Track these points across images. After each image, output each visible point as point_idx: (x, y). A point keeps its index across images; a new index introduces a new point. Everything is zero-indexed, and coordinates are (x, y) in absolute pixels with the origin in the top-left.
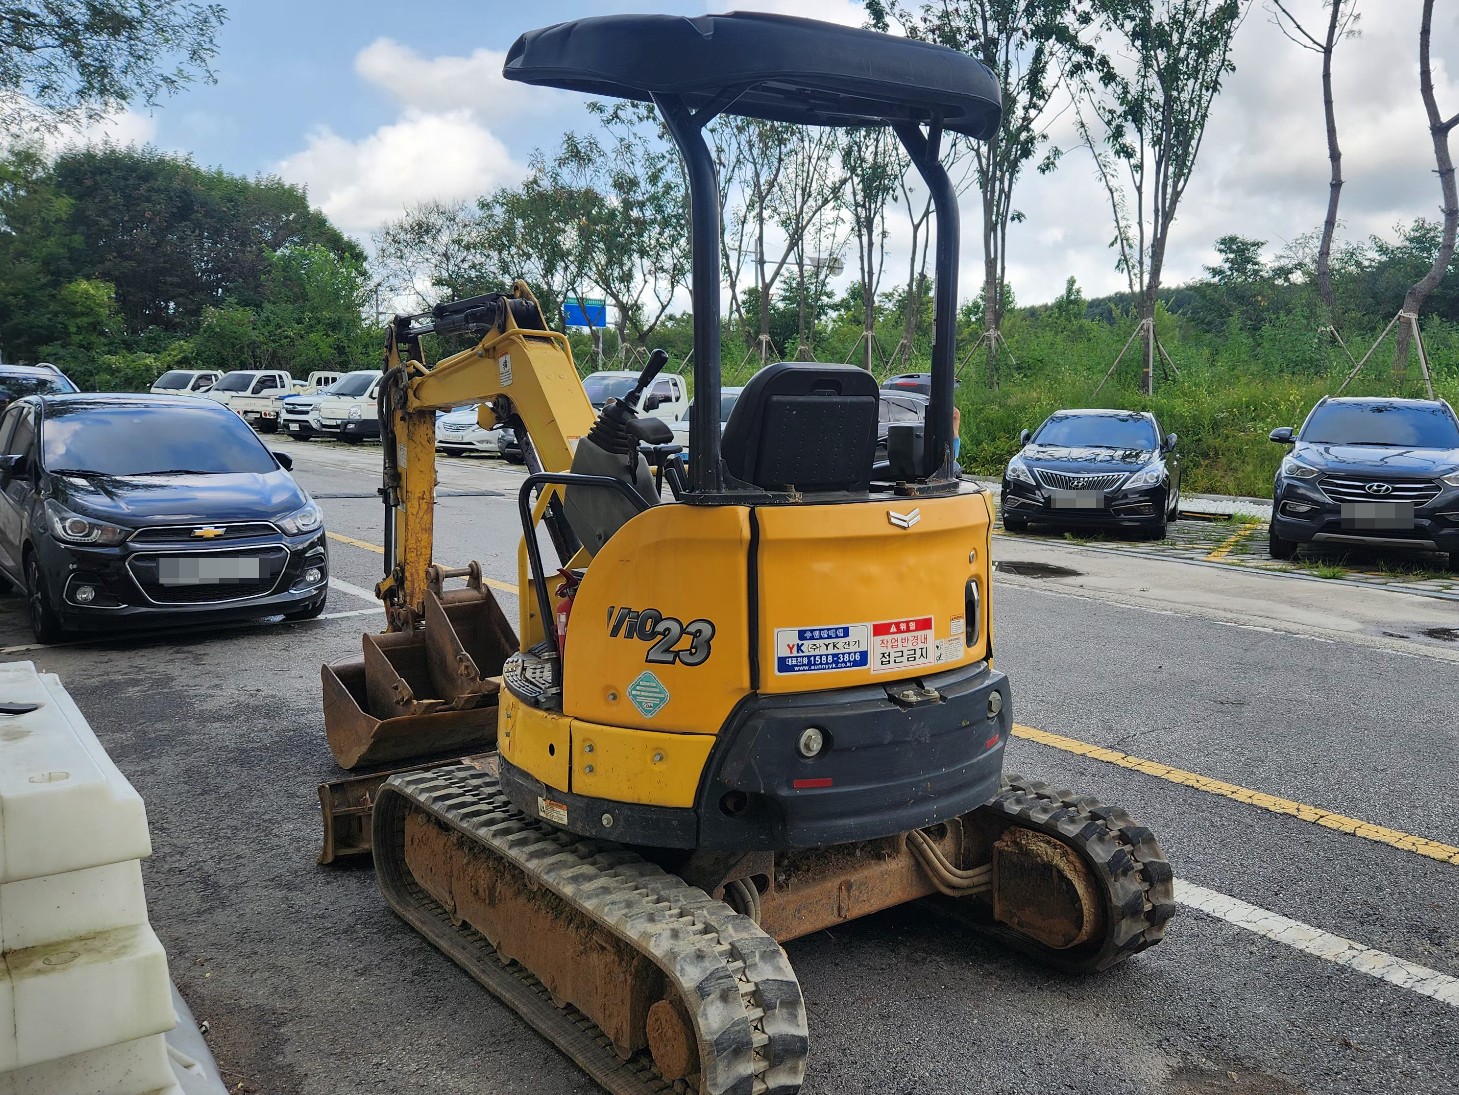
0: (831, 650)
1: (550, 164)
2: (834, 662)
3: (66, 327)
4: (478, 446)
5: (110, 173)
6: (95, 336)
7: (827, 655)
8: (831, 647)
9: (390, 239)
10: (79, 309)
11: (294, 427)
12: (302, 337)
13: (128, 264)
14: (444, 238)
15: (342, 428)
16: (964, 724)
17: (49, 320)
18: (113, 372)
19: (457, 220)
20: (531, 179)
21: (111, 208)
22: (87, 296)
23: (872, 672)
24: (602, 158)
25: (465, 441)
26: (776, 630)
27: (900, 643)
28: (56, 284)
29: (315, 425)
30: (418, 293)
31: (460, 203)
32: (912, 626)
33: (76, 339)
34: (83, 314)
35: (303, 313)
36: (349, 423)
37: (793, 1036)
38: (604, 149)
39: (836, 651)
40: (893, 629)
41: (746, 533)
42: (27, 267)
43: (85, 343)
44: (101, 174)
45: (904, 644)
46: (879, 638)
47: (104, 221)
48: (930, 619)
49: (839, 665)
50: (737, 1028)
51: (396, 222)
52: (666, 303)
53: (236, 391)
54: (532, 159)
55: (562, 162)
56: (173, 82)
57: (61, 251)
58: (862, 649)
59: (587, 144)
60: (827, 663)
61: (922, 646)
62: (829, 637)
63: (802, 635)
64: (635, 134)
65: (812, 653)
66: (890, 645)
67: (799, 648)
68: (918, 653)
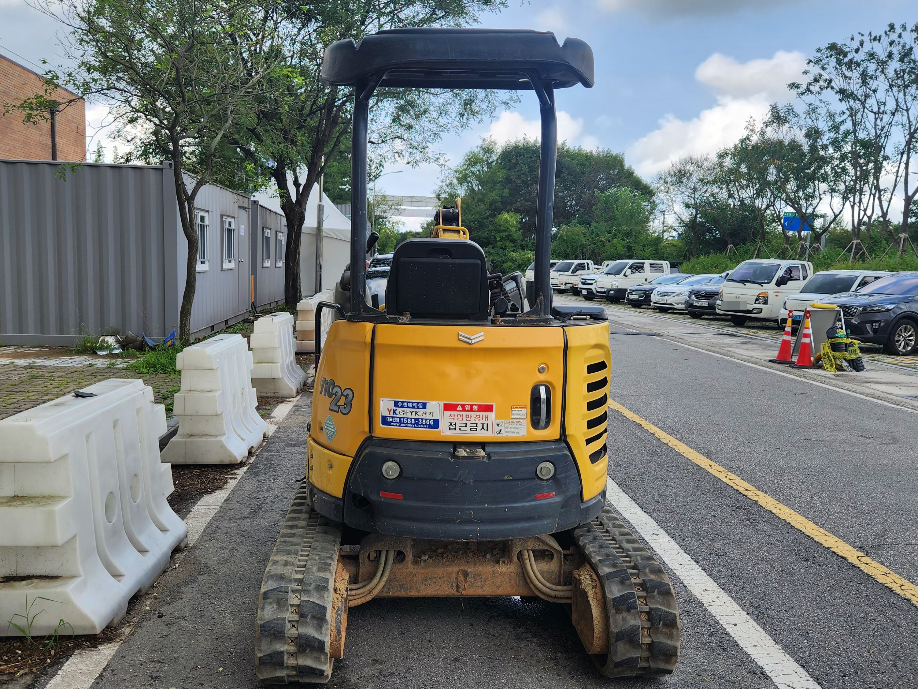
0: (414, 416)
1: (759, 126)
2: (415, 423)
3: (495, 238)
4: (676, 306)
5: (524, 156)
6: (508, 242)
7: (411, 419)
8: (414, 413)
9: (662, 181)
10: (502, 228)
11: (584, 292)
12: (609, 241)
13: (527, 203)
14: (694, 179)
15: (607, 293)
16: (506, 478)
17: (488, 234)
18: (513, 261)
19: (703, 167)
20: (745, 137)
21: (523, 174)
22: (507, 221)
23: (442, 434)
24: (796, 119)
25: (668, 302)
26: (382, 399)
27: (464, 418)
28: (493, 216)
29: (594, 291)
30: (675, 213)
31: (705, 156)
32: (475, 408)
33: (499, 244)
34: (504, 231)
35: (612, 227)
36: (611, 290)
37: (314, 638)
38: (798, 112)
39: (417, 417)
40: (459, 408)
41: (369, 339)
42: (482, 207)
43: (503, 246)
44: (520, 156)
45: (468, 419)
46: (447, 413)
47: (518, 181)
48: (492, 406)
49: (419, 426)
50: (277, 622)
51: (666, 171)
52: (838, 213)
53: (564, 271)
54: (747, 123)
55: (767, 124)
56: (507, 104)
57: (498, 198)
58: (436, 417)
59: (786, 110)
60: (411, 423)
61: (484, 422)
62: (413, 407)
63: (396, 404)
64: (821, 100)
65: (402, 416)
66: (456, 418)
67: (394, 412)
68: (480, 426)
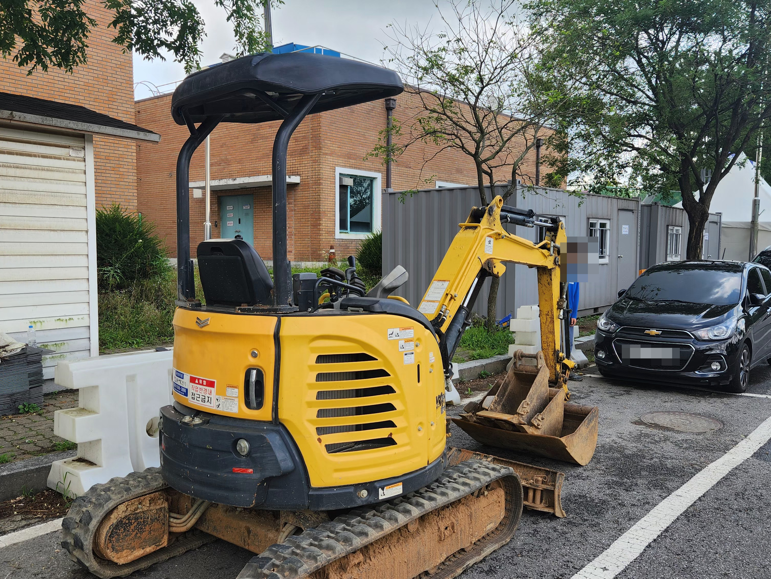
0: (180, 384)
2: (180, 390)
16: (207, 447)
23: (190, 401)
27: (199, 390)
32: (205, 383)
40: (197, 381)
45: (201, 392)
46: (192, 384)
48: (214, 382)
49: (181, 393)
58: (186, 387)
61: (209, 396)
62: (180, 377)
63: (176, 373)
66: (195, 389)
68: (207, 399)
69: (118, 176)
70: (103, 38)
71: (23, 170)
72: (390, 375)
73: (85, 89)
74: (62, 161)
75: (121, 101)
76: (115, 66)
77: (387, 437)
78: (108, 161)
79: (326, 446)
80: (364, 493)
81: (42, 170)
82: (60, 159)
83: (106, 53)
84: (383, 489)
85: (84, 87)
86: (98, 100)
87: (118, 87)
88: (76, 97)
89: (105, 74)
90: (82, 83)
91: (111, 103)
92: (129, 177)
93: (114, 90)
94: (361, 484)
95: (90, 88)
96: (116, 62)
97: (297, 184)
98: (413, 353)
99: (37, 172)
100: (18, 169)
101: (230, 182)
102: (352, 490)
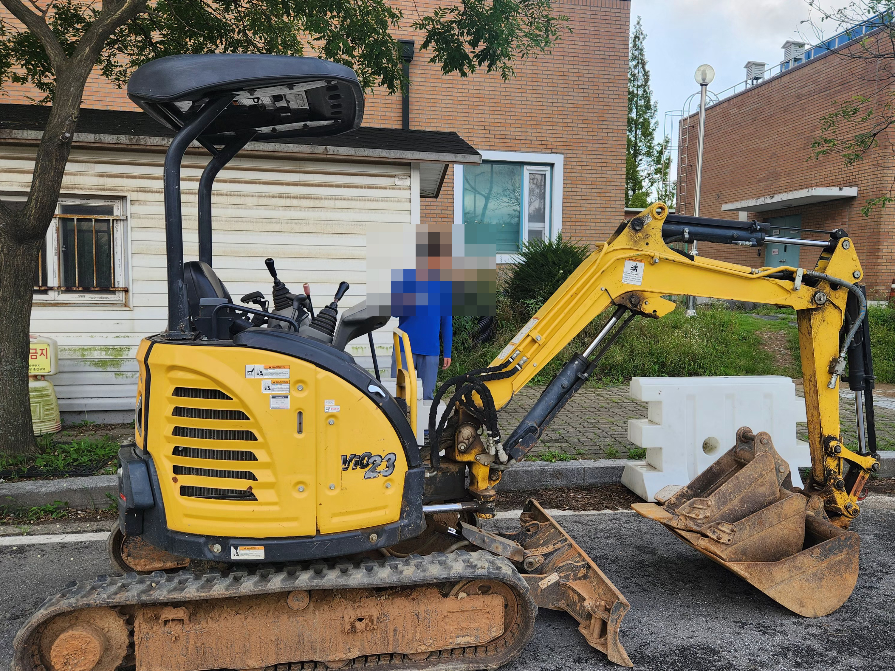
69: (604, 202)
70: (596, 52)
71: (349, 202)
72: (249, 419)
73: (573, 112)
74: (388, 191)
75: (612, 119)
76: (607, 81)
77: (245, 489)
78: (595, 187)
79: (182, 488)
80: (217, 548)
81: (368, 200)
82: (385, 188)
83: (599, 68)
84: (236, 548)
85: (573, 109)
86: (587, 122)
87: (610, 104)
88: (564, 121)
89: (596, 91)
90: (571, 106)
91: (601, 123)
92: (617, 202)
93: (605, 108)
94: (214, 537)
95: (579, 110)
96: (609, 77)
97: (852, 198)
98: (287, 397)
99: (362, 203)
100: (344, 201)
101: (768, 201)
102: (202, 540)
